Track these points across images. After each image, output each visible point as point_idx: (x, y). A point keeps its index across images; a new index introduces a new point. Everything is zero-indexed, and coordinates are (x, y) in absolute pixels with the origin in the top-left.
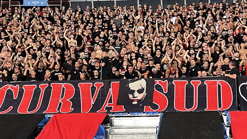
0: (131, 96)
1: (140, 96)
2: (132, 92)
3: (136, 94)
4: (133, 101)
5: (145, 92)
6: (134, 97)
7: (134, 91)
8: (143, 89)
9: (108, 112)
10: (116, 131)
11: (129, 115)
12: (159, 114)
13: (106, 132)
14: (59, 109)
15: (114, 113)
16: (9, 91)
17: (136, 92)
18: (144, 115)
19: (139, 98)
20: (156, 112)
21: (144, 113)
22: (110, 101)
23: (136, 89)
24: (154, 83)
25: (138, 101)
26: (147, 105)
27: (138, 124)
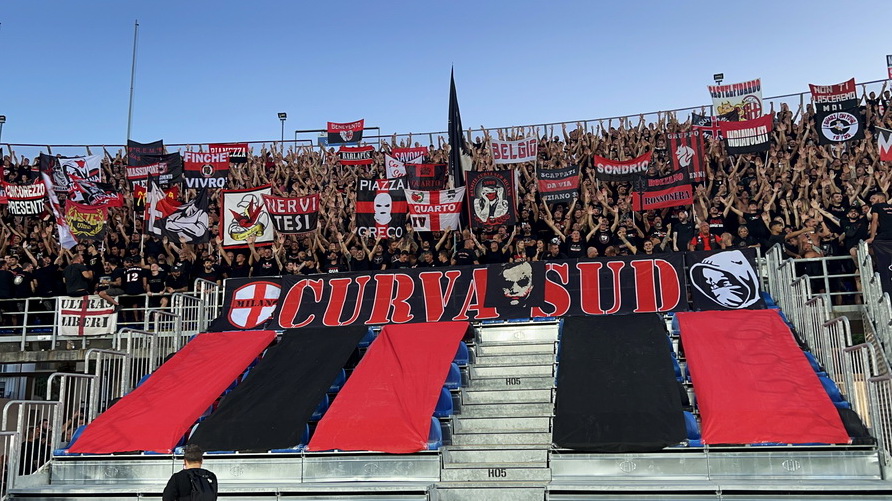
0: (507, 292)
1: (522, 292)
2: (510, 284)
3: (516, 287)
4: (512, 299)
5: (530, 284)
6: (513, 293)
7: (513, 283)
8: (527, 279)
9: (471, 319)
10: (486, 350)
11: (506, 323)
12: (557, 321)
13: (471, 353)
14: (389, 317)
15: (480, 321)
16: (308, 290)
17: (516, 284)
18: (531, 322)
19: (521, 294)
20: (551, 317)
21: (531, 319)
22: (474, 301)
23: (516, 280)
24: (546, 268)
25: (520, 298)
26: (535, 306)
27: (521, 338)
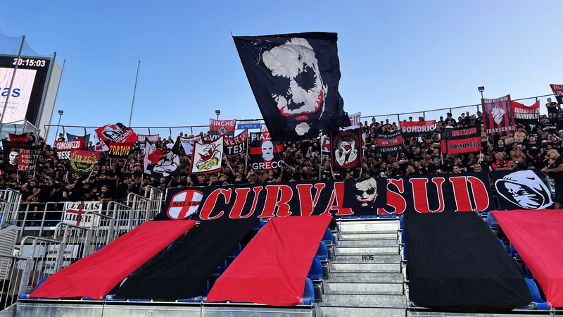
0: (359, 198)
1: (370, 198)
2: (361, 193)
3: (365, 195)
4: (363, 202)
5: (375, 192)
6: (363, 199)
7: (363, 192)
8: (373, 189)
9: (334, 216)
10: (344, 237)
11: (359, 218)
12: (398, 217)
13: (334, 237)
14: (275, 213)
15: (340, 217)
16: (221, 195)
17: (365, 193)
20: (393, 215)
21: (378, 216)
22: (335, 204)
23: (365, 189)
24: (387, 182)
25: (368, 202)
26: (381, 207)
